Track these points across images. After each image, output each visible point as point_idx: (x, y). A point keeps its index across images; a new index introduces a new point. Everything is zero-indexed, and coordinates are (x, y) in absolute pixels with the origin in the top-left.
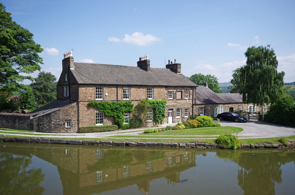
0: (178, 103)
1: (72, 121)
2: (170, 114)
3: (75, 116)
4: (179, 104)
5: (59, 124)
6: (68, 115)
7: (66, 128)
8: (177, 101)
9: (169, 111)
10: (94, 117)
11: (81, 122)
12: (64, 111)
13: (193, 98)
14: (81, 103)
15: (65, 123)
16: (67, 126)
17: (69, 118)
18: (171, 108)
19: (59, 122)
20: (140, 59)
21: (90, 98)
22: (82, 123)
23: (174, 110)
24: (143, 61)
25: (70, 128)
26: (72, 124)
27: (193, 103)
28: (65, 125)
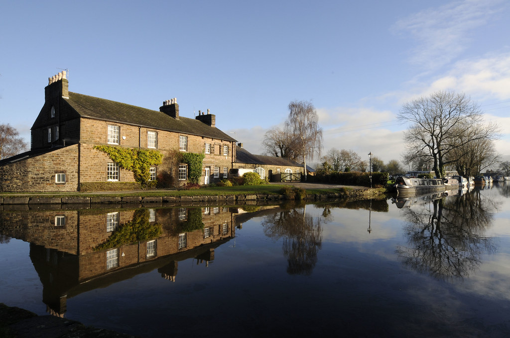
0: (216, 159)
1: (68, 173)
2: (207, 172)
3: (72, 165)
4: (217, 161)
5: (42, 178)
6: (60, 164)
7: (56, 184)
8: (215, 157)
9: (206, 169)
10: (104, 169)
11: (84, 175)
12: (53, 156)
13: (232, 155)
14: (83, 146)
15: (55, 176)
16: (59, 180)
17: (63, 168)
18: (209, 165)
19: (44, 174)
20: (164, 103)
21: (98, 139)
22: (84, 177)
23: (212, 167)
24: (169, 105)
25: (63, 184)
26: (67, 178)
27: (232, 160)
28: (54, 179)
